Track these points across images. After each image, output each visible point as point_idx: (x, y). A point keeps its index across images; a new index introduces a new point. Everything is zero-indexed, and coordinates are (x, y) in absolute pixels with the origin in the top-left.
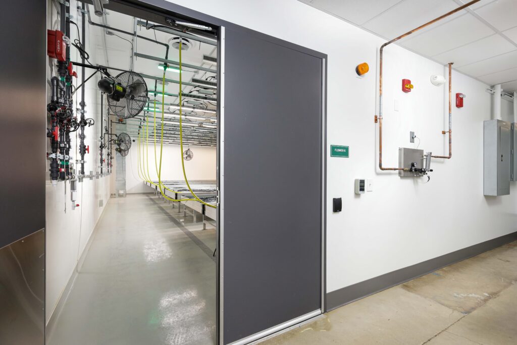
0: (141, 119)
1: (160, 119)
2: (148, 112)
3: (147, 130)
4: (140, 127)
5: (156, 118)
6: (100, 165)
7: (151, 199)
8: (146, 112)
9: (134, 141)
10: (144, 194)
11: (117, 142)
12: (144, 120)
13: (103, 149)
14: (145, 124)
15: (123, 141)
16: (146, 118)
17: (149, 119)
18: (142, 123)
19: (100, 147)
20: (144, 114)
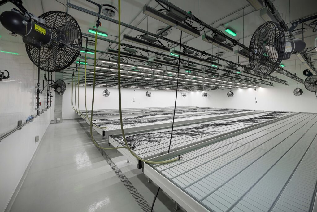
0: (74, 70)
1: (89, 70)
2: (79, 65)
3: (79, 77)
4: (73, 75)
5: (87, 69)
6: (36, 107)
7: (81, 124)
8: (78, 65)
9: (69, 84)
10: (75, 119)
11: (54, 86)
12: (76, 70)
13: (40, 94)
14: (77, 73)
15: (59, 86)
16: (78, 69)
17: (81, 70)
18: (75, 73)
19: (37, 92)
20: (77, 66)
